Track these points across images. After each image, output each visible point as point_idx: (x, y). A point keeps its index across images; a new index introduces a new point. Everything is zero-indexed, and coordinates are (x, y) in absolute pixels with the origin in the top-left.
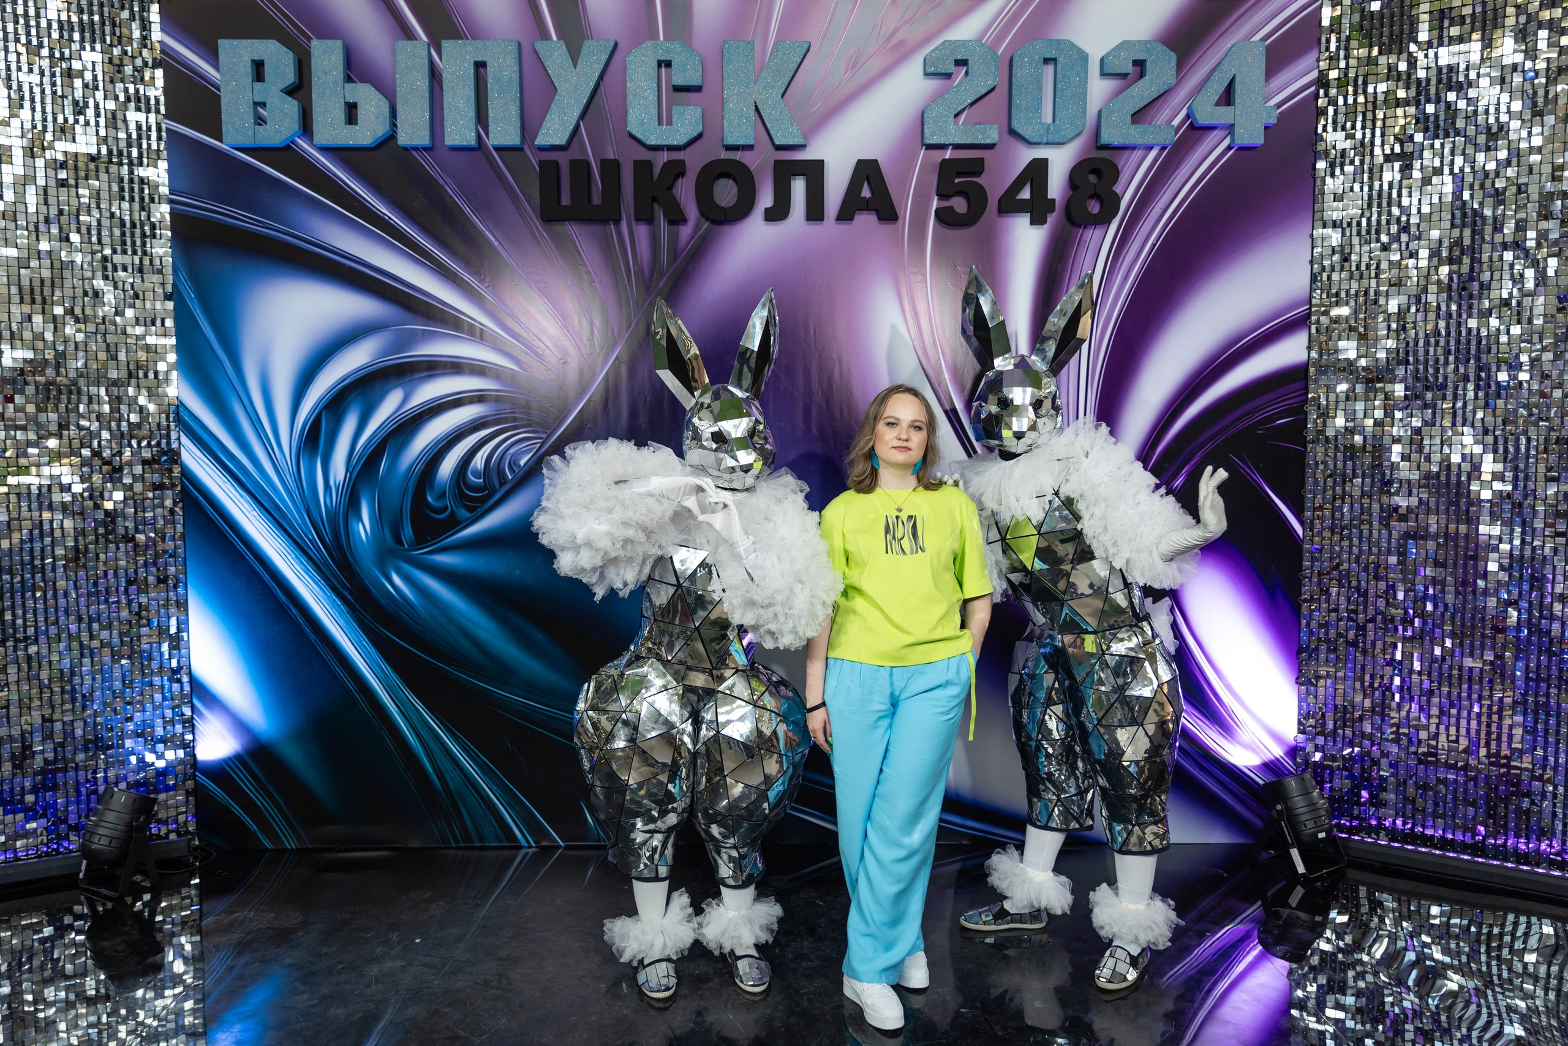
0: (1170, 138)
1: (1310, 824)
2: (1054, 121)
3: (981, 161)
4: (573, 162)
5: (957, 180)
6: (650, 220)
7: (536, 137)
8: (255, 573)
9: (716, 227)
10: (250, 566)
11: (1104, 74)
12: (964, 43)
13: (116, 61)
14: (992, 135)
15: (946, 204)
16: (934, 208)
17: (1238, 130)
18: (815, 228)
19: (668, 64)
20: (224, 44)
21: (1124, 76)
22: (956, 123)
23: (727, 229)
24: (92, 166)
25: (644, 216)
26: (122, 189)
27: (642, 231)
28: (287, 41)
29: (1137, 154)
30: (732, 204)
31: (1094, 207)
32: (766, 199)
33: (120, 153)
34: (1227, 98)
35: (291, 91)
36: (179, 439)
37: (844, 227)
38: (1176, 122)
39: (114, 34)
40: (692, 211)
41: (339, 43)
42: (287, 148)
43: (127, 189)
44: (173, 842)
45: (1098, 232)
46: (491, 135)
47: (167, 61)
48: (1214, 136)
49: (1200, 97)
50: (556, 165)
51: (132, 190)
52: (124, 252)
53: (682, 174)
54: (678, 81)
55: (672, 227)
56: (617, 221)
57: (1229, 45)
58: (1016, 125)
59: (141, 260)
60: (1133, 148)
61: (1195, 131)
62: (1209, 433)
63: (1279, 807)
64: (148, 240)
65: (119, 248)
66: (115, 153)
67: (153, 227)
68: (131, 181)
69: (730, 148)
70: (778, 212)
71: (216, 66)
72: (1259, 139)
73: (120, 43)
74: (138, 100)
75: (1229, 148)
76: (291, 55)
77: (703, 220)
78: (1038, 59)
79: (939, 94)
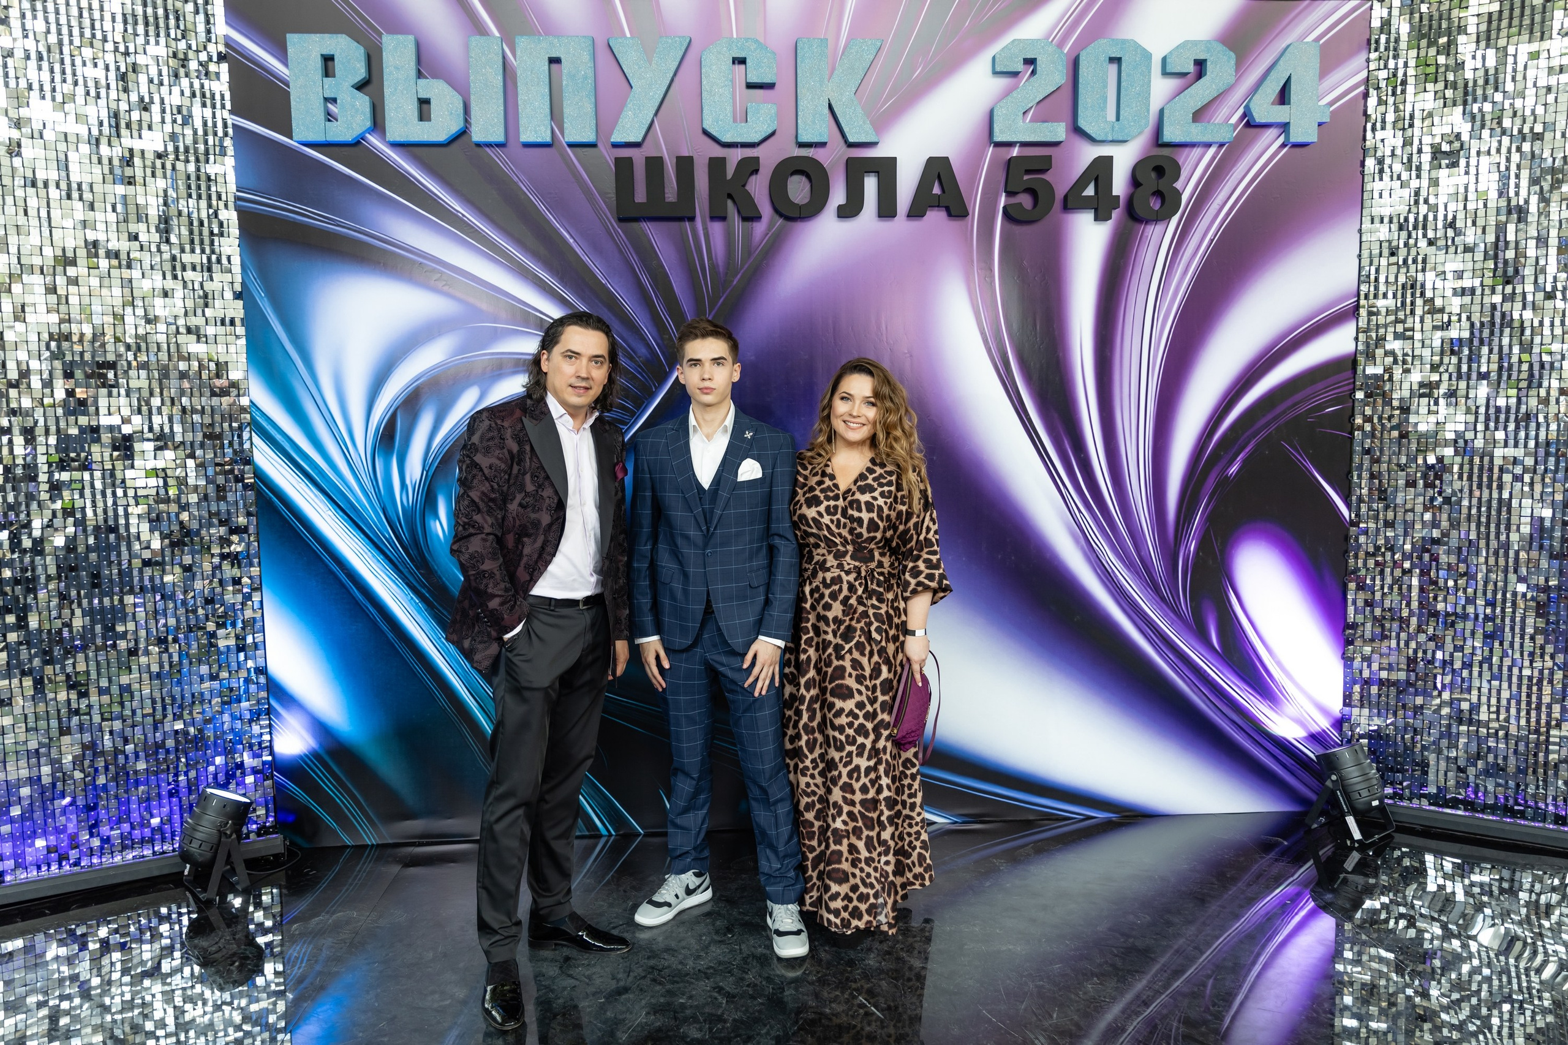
0: (1227, 135)
1: (1364, 793)
2: (1118, 119)
3: (1049, 159)
4: (649, 160)
5: (1026, 177)
6: (723, 218)
7: (611, 134)
8: (332, 572)
9: (789, 224)
10: (327, 566)
11: (1165, 73)
12: (1033, 42)
13: (181, 56)
14: (1058, 131)
15: (1014, 200)
16: (1002, 205)
17: (1293, 129)
18: (886, 225)
19: (742, 61)
20: (292, 39)
21: (1183, 75)
22: (1024, 121)
23: (800, 226)
24: (158, 163)
25: (718, 216)
26: (189, 187)
27: (717, 228)
28: (356, 35)
29: (1196, 152)
30: (806, 201)
31: (1155, 204)
32: (838, 196)
33: (187, 150)
34: (1283, 97)
35: (361, 86)
36: (251, 438)
37: (915, 224)
38: (1234, 120)
39: (178, 27)
40: (765, 209)
41: (411, 38)
42: (357, 143)
43: (193, 187)
44: (254, 842)
45: (1159, 227)
46: (566, 132)
47: (231, 55)
48: (1271, 133)
49: (1257, 97)
50: (629, 161)
51: (199, 187)
52: (193, 251)
53: (756, 171)
54: (753, 79)
55: (746, 224)
56: (692, 219)
57: (1284, 45)
58: (1082, 123)
59: (209, 259)
60: (1193, 145)
61: (1252, 128)
62: (1263, 421)
63: (1334, 777)
64: (216, 239)
65: (187, 248)
66: (182, 149)
67: (221, 225)
68: (198, 178)
69: (802, 145)
70: (850, 210)
71: (285, 61)
72: (1312, 136)
73: (184, 37)
74: (203, 95)
75: (1283, 145)
76: (362, 50)
77: (777, 217)
78: (1104, 58)
79: (1007, 93)
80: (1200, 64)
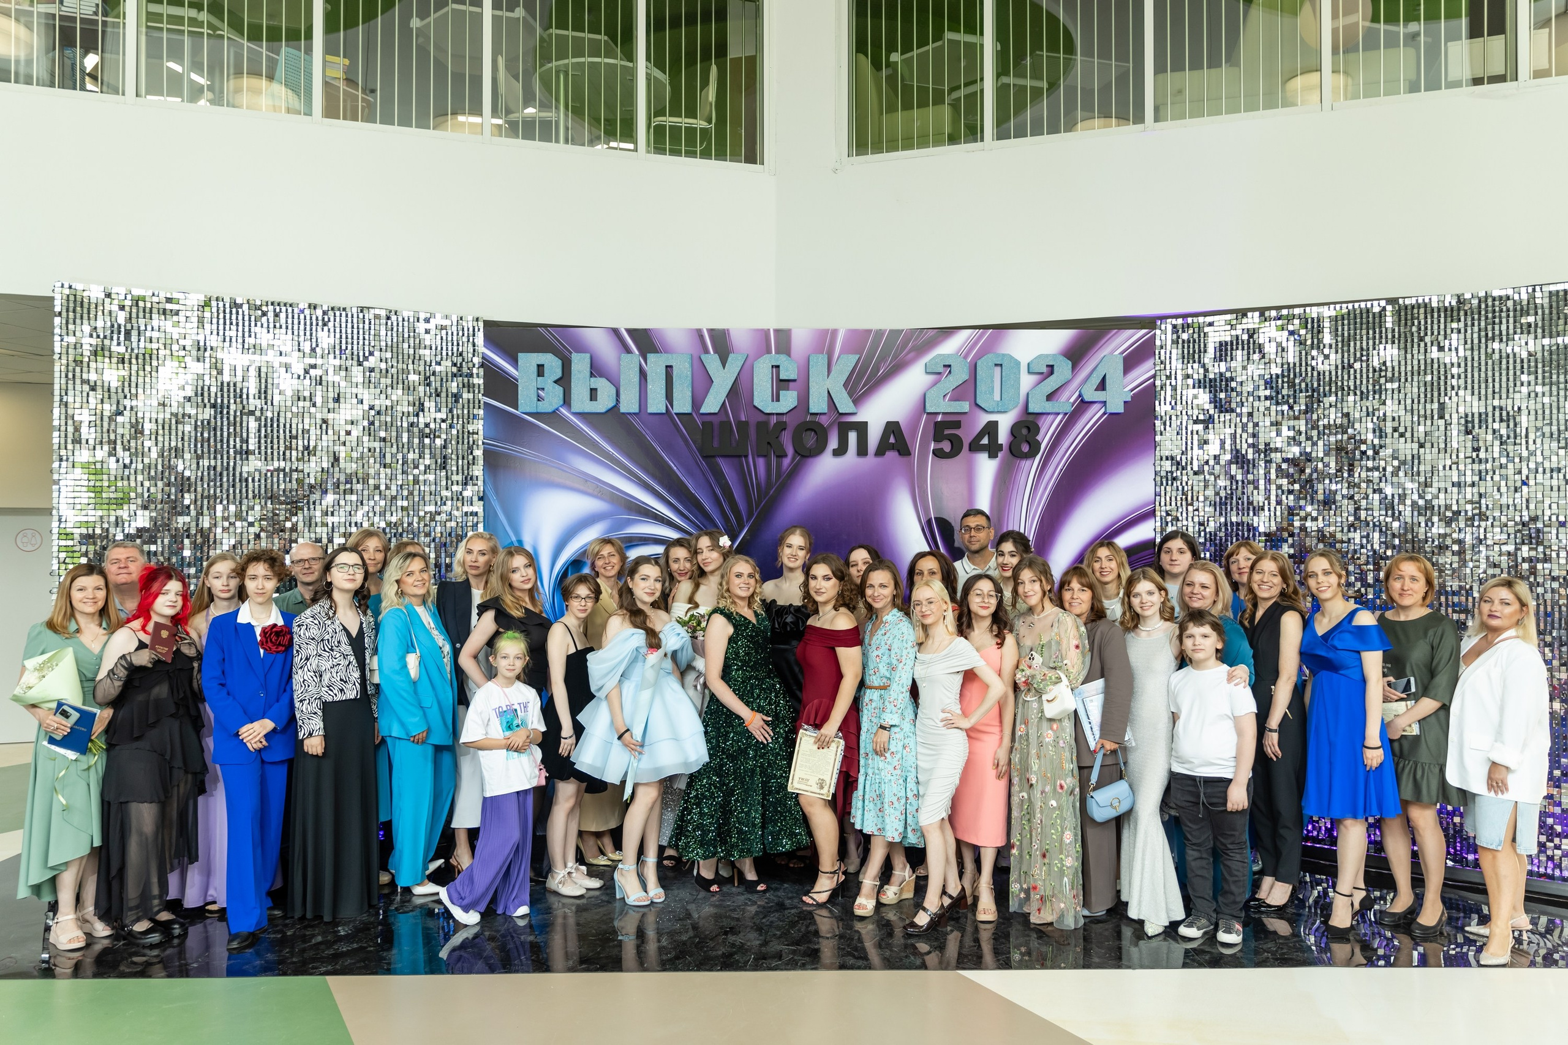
0: (1069, 409)
2: (1001, 400)
3: (960, 422)
4: (721, 422)
5: (945, 433)
6: (765, 456)
7: (700, 408)
9: (804, 459)
11: (1029, 373)
12: (949, 356)
13: (459, 365)
14: (964, 406)
15: (939, 445)
16: (932, 448)
17: (1109, 405)
18: (862, 460)
19: (777, 368)
20: (521, 356)
21: (1041, 373)
22: (944, 400)
23: (810, 460)
24: (443, 425)
25: (762, 455)
26: (458, 437)
27: (761, 461)
28: (558, 354)
29: (1051, 417)
30: (813, 446)
31: (1026, 448)
32: (833, 444)
33: (458, 417)
34: (1102, 386)
35: (559, 382)
37: (879, 460)
38: (1072, 400)
39: (458, 350)
40: (790, 450)
41: (589, 355)
42: (554, 413)
43: (461, 437)
45: (1028, 462)
46: (674, 407)
47: (486, 364)
48: (1095, 407)
49: (1086, 385)
50: (711, 423)
51: (463, 438)
52: (458, 474)
53: (785, 429)
54: (784, 377)
55: (778, 459)
56: (746, 456)
57: (1103, 354)
58: (979, 402)
59: (466, 478)
60: (1048, 414)
61: (1083, 405)
64: (471, 467)
66: (455, 417)
67: (474, 458)
68: (463, 433)
69: (811, 415)
70: (840, 451)
71: (516, 368)
72: (1120, 409)
73: (461, 355)
74: (469, 386)
75: (1104, 413)
76: (560, 362)
77: (797, 456)
78: (991, 364)
79: (935, 384)
80: (1051, 368)
